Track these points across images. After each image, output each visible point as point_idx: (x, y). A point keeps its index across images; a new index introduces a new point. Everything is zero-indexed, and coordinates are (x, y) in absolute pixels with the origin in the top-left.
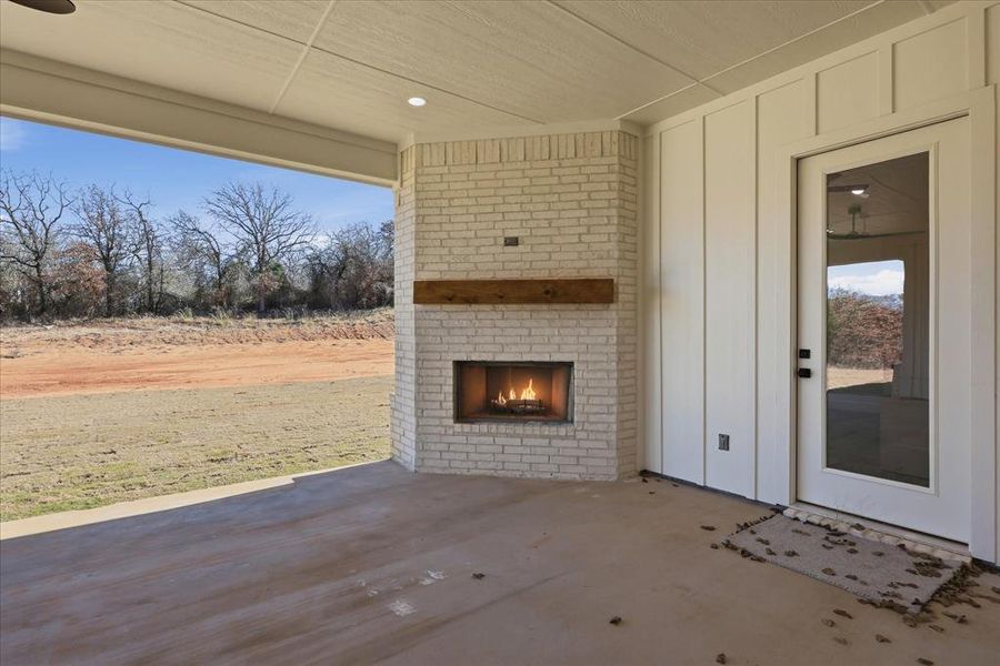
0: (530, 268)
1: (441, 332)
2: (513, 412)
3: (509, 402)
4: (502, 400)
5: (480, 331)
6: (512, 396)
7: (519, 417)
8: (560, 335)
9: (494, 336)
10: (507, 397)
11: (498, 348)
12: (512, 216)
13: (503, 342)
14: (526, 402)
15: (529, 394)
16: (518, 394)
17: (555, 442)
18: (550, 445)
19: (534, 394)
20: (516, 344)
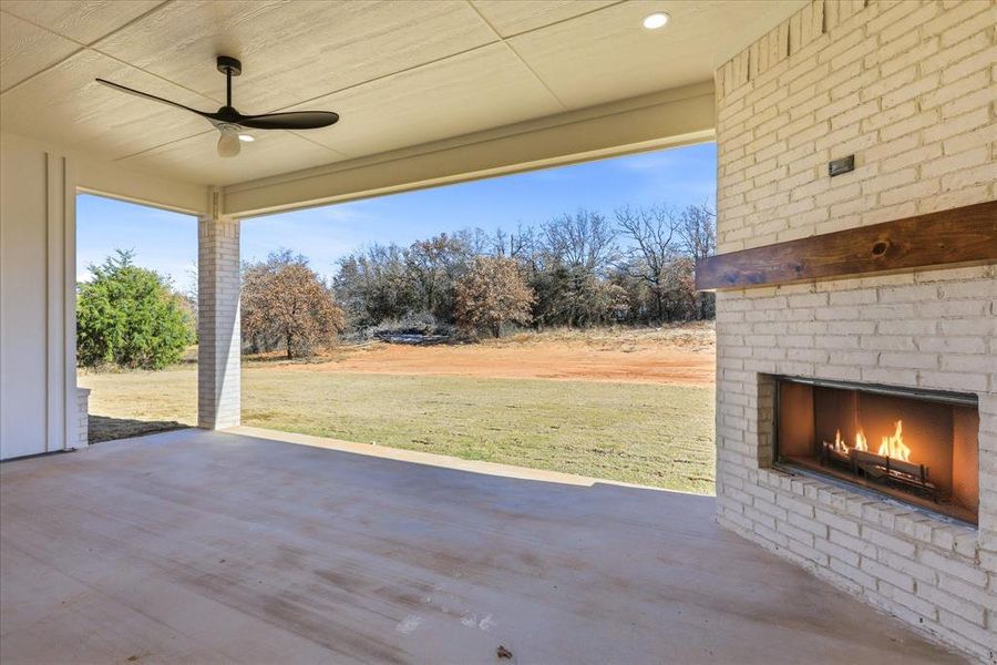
0: (879, 206)
1: (745, 329)
2: (861, 473)
3: (854, 453)
4: (840, 447)
5: (793, 326)
6: (861, 444)
7: (873, 486)
8: (939, 333)
9: (814, 336)
10: (850, 442)
11: (820, 356)
12: (843, 120)
13: (827, 345)
14: (888, 462)
15: (896, 447)
16: (873, 443)
17: (928, 557)
18: (916, 558)
19: (907, 452)
20: (851, 351)
